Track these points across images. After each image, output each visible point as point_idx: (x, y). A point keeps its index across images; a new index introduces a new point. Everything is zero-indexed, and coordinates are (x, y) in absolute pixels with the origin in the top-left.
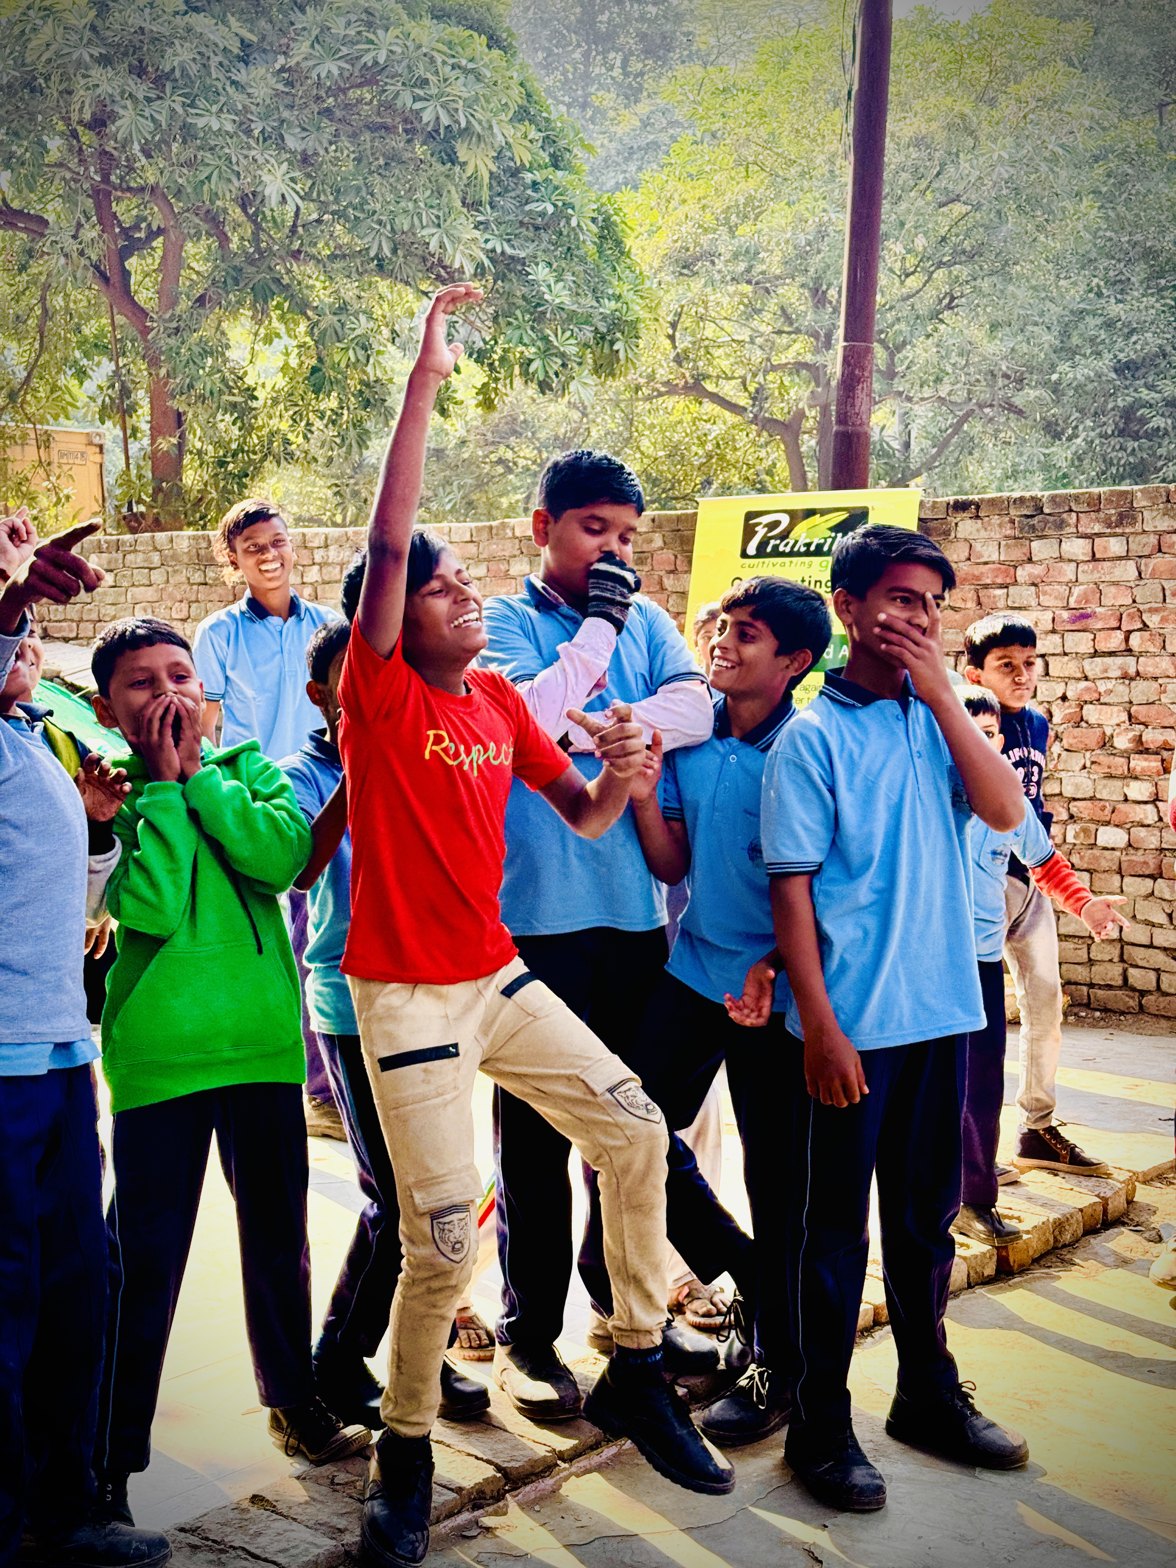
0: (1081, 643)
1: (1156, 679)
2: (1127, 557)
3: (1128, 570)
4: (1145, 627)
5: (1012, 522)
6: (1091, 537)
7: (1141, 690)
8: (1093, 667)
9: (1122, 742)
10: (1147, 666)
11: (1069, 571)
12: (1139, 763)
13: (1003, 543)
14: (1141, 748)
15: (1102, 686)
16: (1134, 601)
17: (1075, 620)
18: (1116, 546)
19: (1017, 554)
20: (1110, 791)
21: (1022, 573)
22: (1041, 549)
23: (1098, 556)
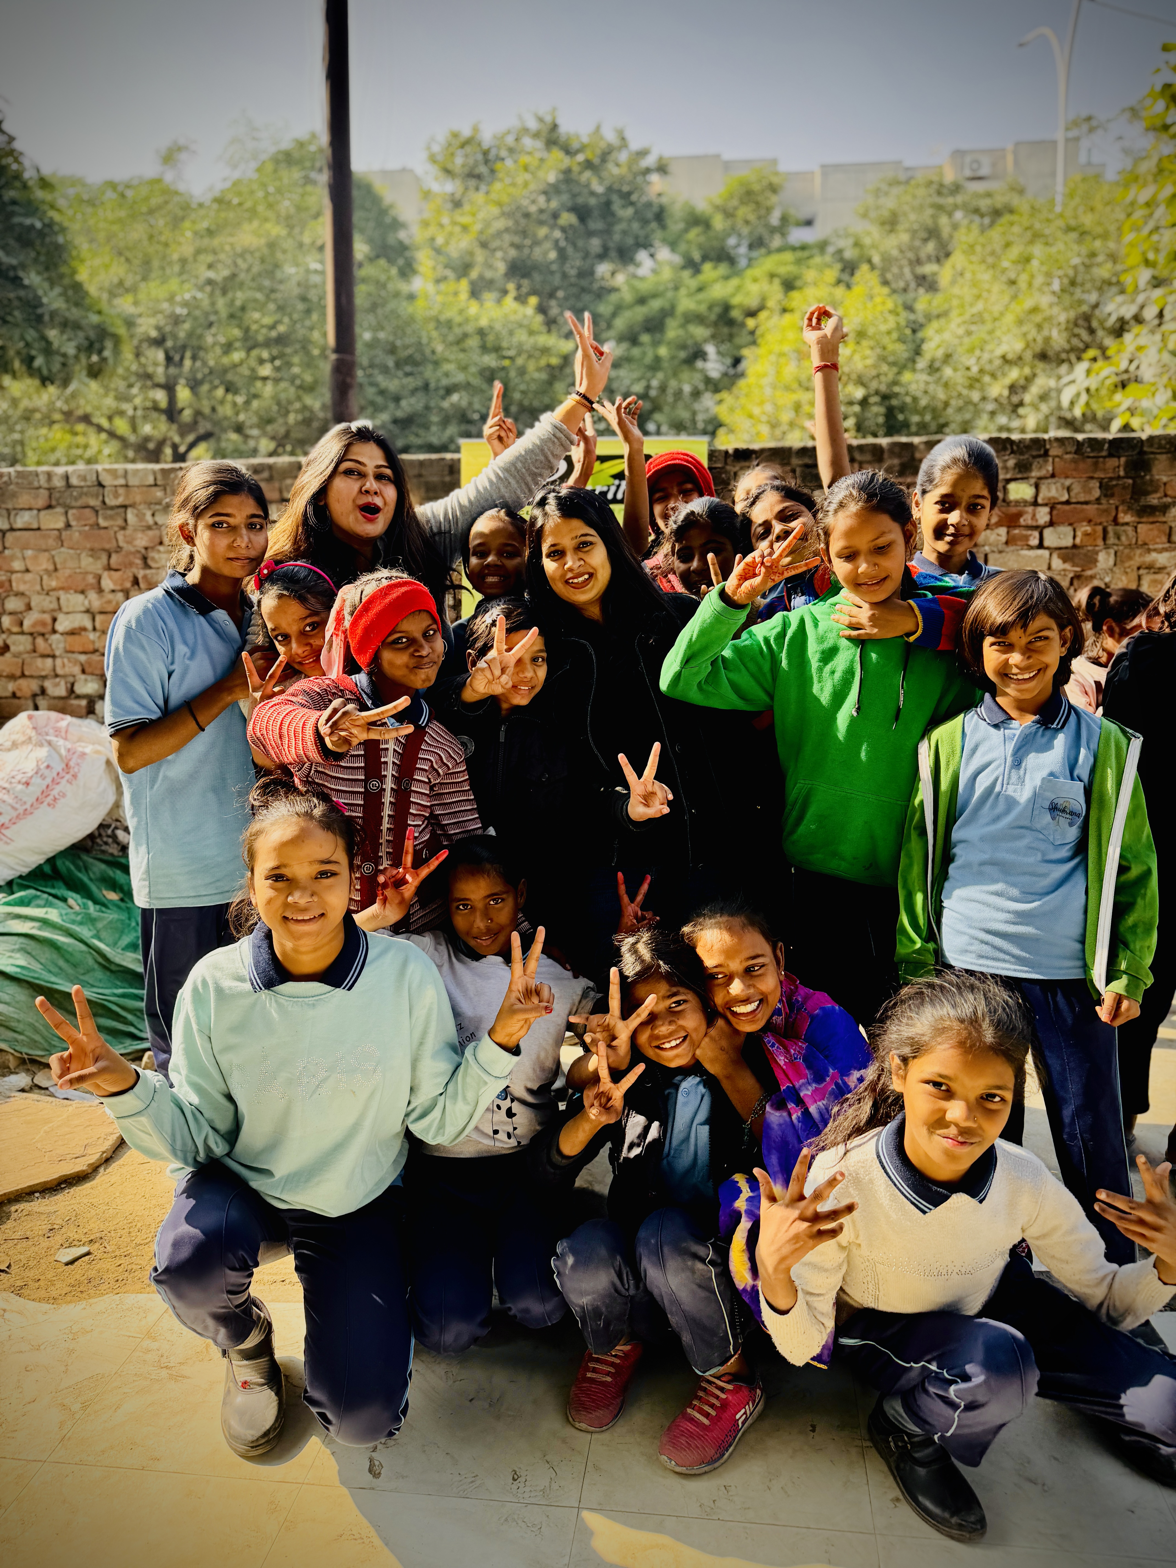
5: (793, 471)
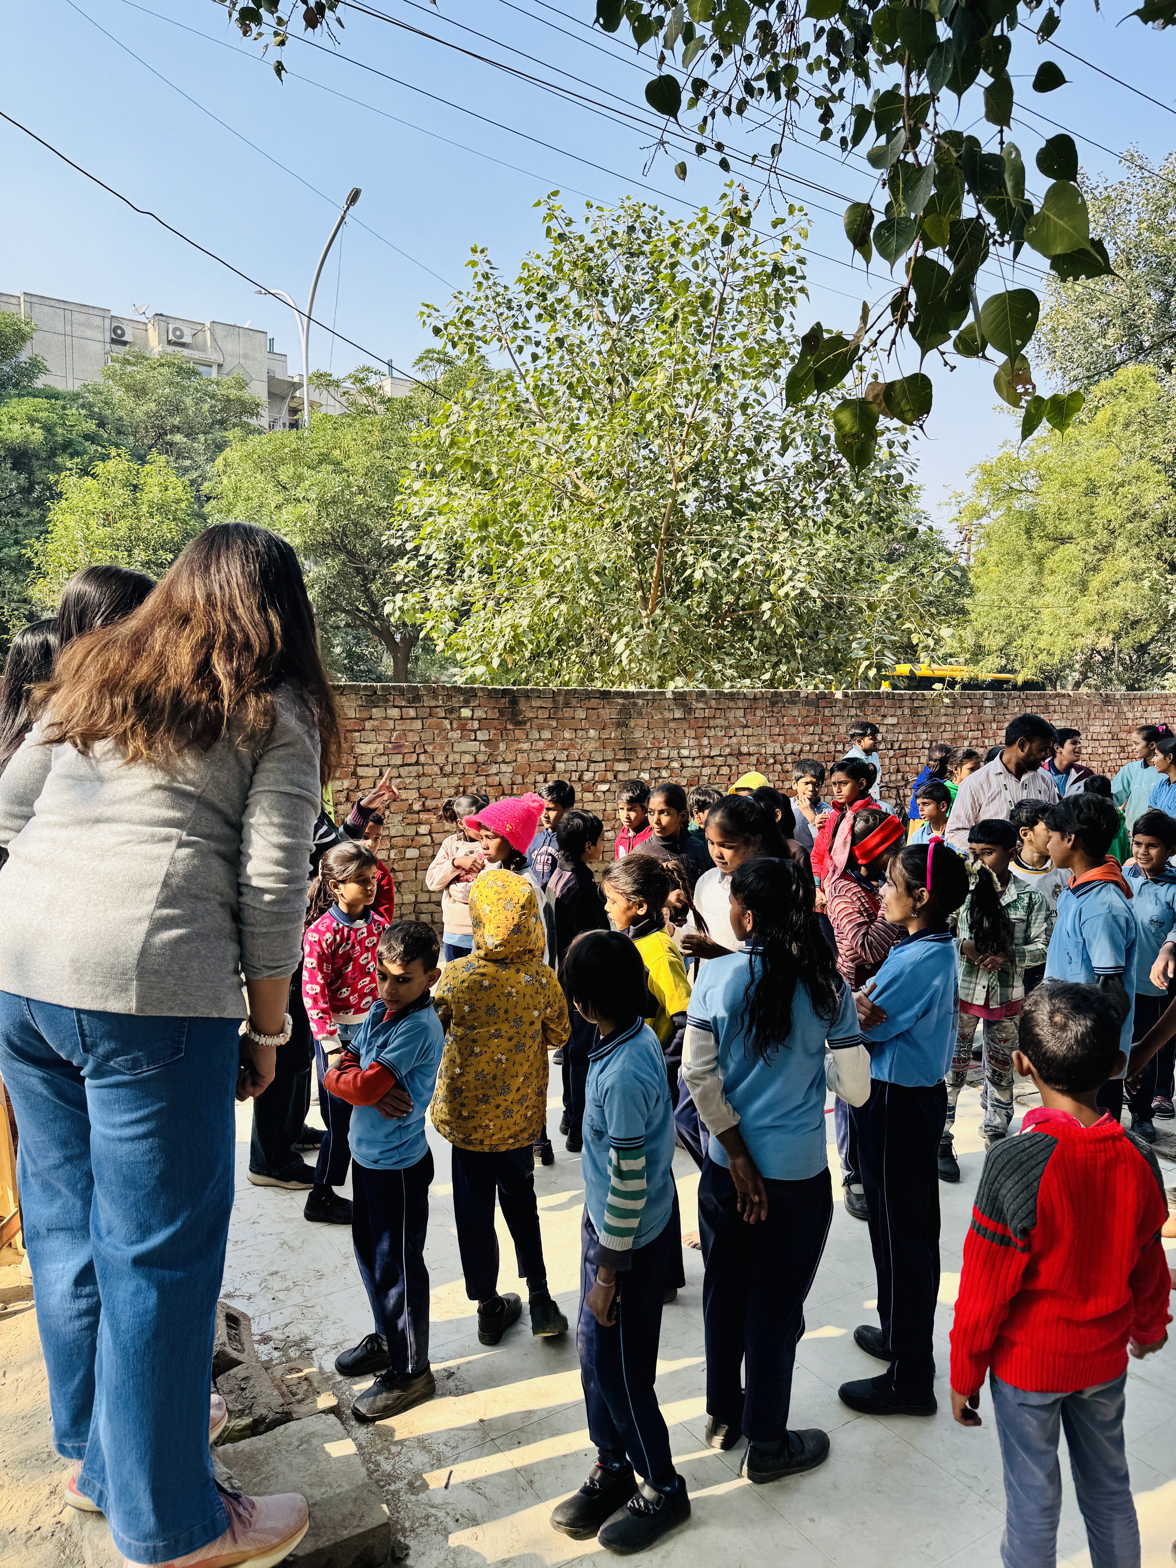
0: (397, 760)
1: (430, 776)
2: (417, 718)
3: (418, 724)
4: (425, 752)
5: (362, 698)
6: (401, 707)
7: (425, 782)
8: (404, 771)
9: (417, 807)
10: (428, 770)
11: (391, 723)
12: (424, 816)
13: (358, 709)
14: (425, 809)
15: (408, 781)
16: (420, 740)
17: (395, 748)
18: (412, 713)
19: (365, 715)
20: (411, 831)
21: (368, 725)
22: (376, 712)
23: (404, 717)
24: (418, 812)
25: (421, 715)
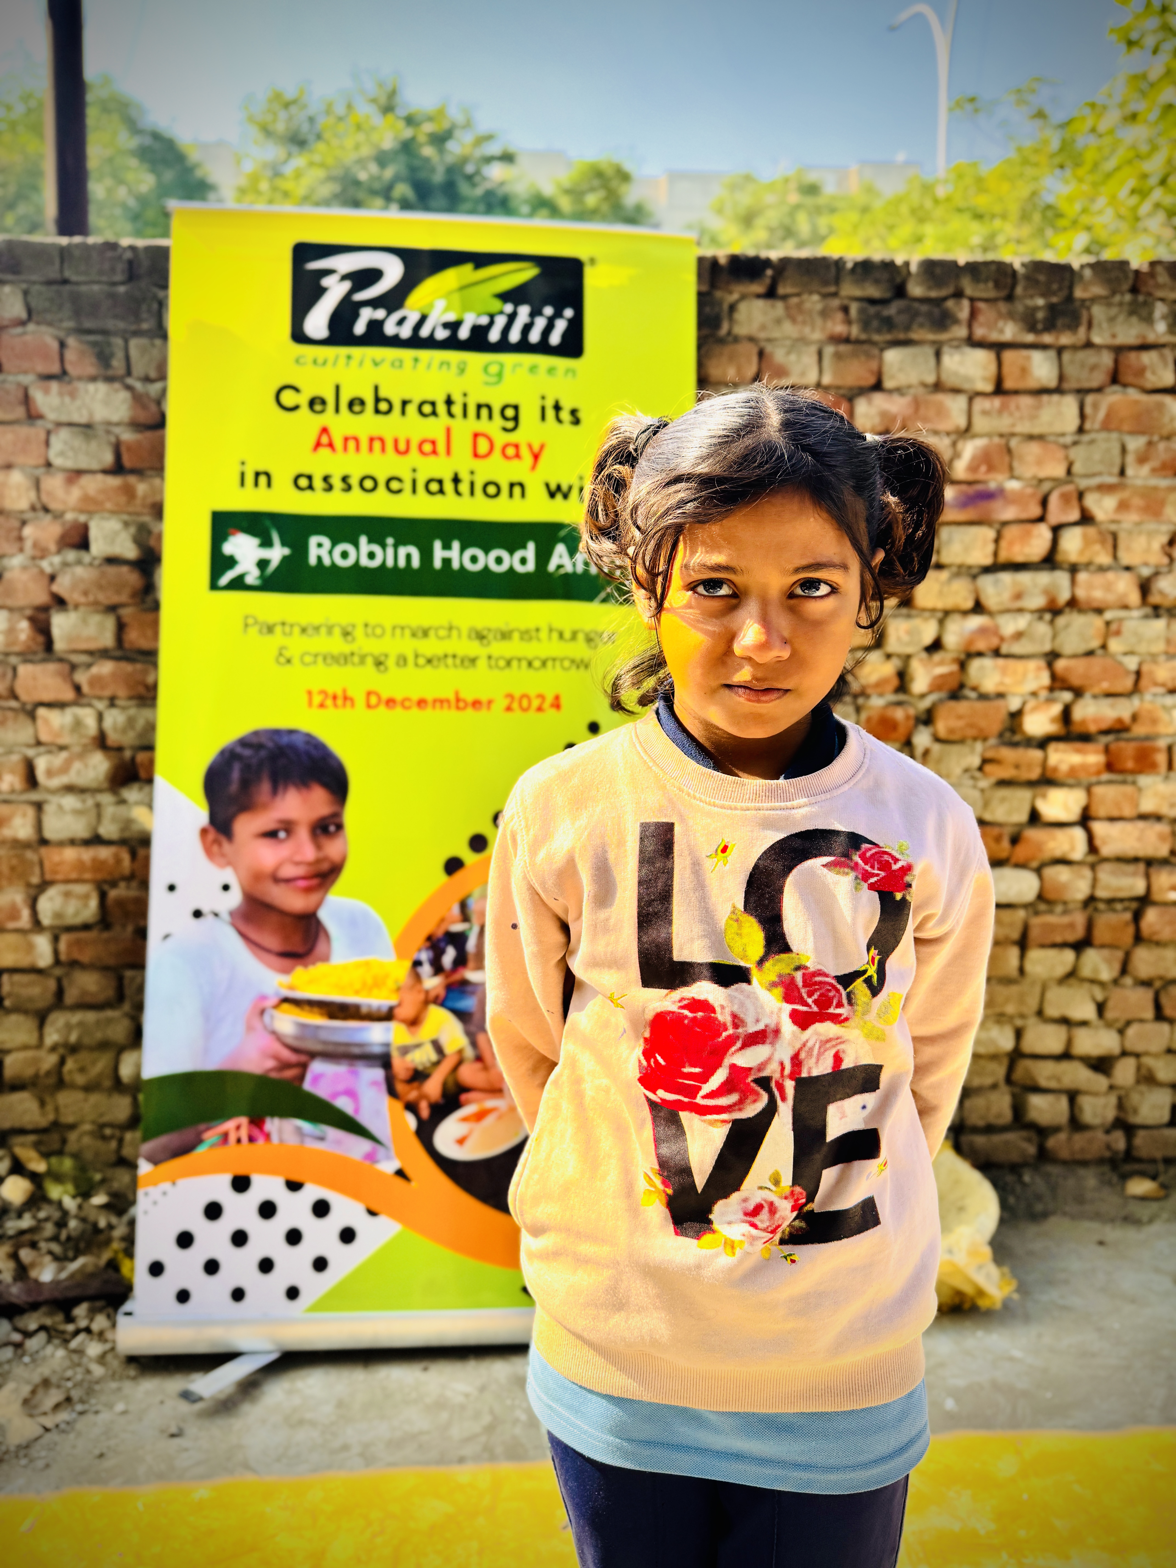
0: (974, 546)
1: (1099, 611)
2: (1059, 390)
3: (1063, 414)
4: (1086, 519)
5: (845, 310)
6: (996, 347)
7: (1075, 632)
8: (996, 590)
9: (1037, 723)
10: (1093, 588)
12: (1063, 757)
13: (829, 350)
14: (1069, 732)
15: (1009, 625)
16: (1069, 472)
17: (966, 502)
18: (1040, 368)
19: (857, 372)
20: (1009, 808)
21: (869, 411)
22: (900, 365)
23: (1009, 384)
24: (1043, 743)
25: (1077, 376)
